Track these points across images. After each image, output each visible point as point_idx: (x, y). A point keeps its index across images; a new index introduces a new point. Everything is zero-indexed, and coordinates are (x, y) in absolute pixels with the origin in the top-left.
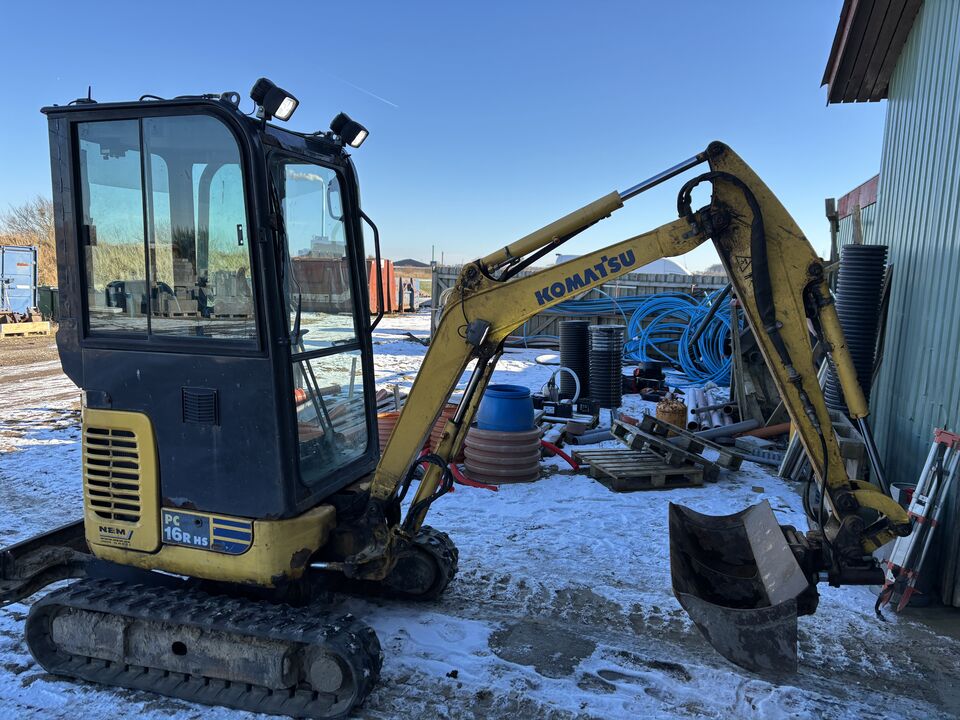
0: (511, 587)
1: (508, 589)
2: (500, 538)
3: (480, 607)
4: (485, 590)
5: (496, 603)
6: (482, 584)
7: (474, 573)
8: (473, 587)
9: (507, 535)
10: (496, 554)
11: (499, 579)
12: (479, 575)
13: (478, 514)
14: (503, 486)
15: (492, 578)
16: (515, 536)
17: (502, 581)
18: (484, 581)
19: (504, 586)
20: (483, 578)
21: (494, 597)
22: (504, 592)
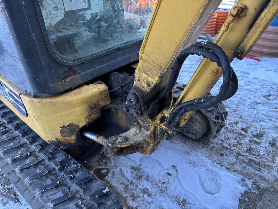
0: (264, 144)
1: (262, 145)
2: (259, 97)
3: (237, 158)
4: (242, 141)
5: (250, 157)
6: (241, 134)
7: (236, 123)
8: (234, 136)
9: (264, 94)
10: (254, 109)
11: (255, 133)
12: (240, 126)
13: (245, 75)
14: (264, 59)
15: (250, 131)
16: (270, 95)
17: (257, 136)
18: (243, 133)
19: (258, 140)
20: (243, 129)
21: (249, 151)
22: (258, 147)
